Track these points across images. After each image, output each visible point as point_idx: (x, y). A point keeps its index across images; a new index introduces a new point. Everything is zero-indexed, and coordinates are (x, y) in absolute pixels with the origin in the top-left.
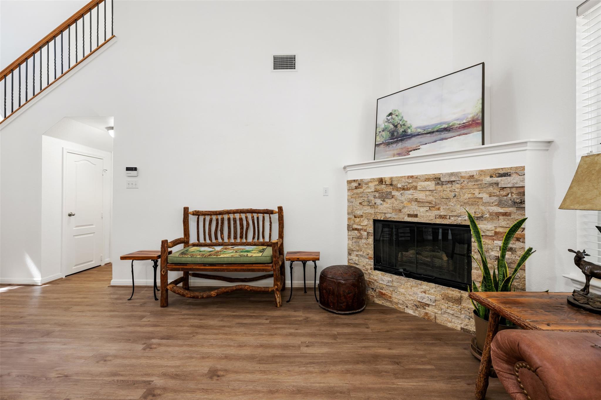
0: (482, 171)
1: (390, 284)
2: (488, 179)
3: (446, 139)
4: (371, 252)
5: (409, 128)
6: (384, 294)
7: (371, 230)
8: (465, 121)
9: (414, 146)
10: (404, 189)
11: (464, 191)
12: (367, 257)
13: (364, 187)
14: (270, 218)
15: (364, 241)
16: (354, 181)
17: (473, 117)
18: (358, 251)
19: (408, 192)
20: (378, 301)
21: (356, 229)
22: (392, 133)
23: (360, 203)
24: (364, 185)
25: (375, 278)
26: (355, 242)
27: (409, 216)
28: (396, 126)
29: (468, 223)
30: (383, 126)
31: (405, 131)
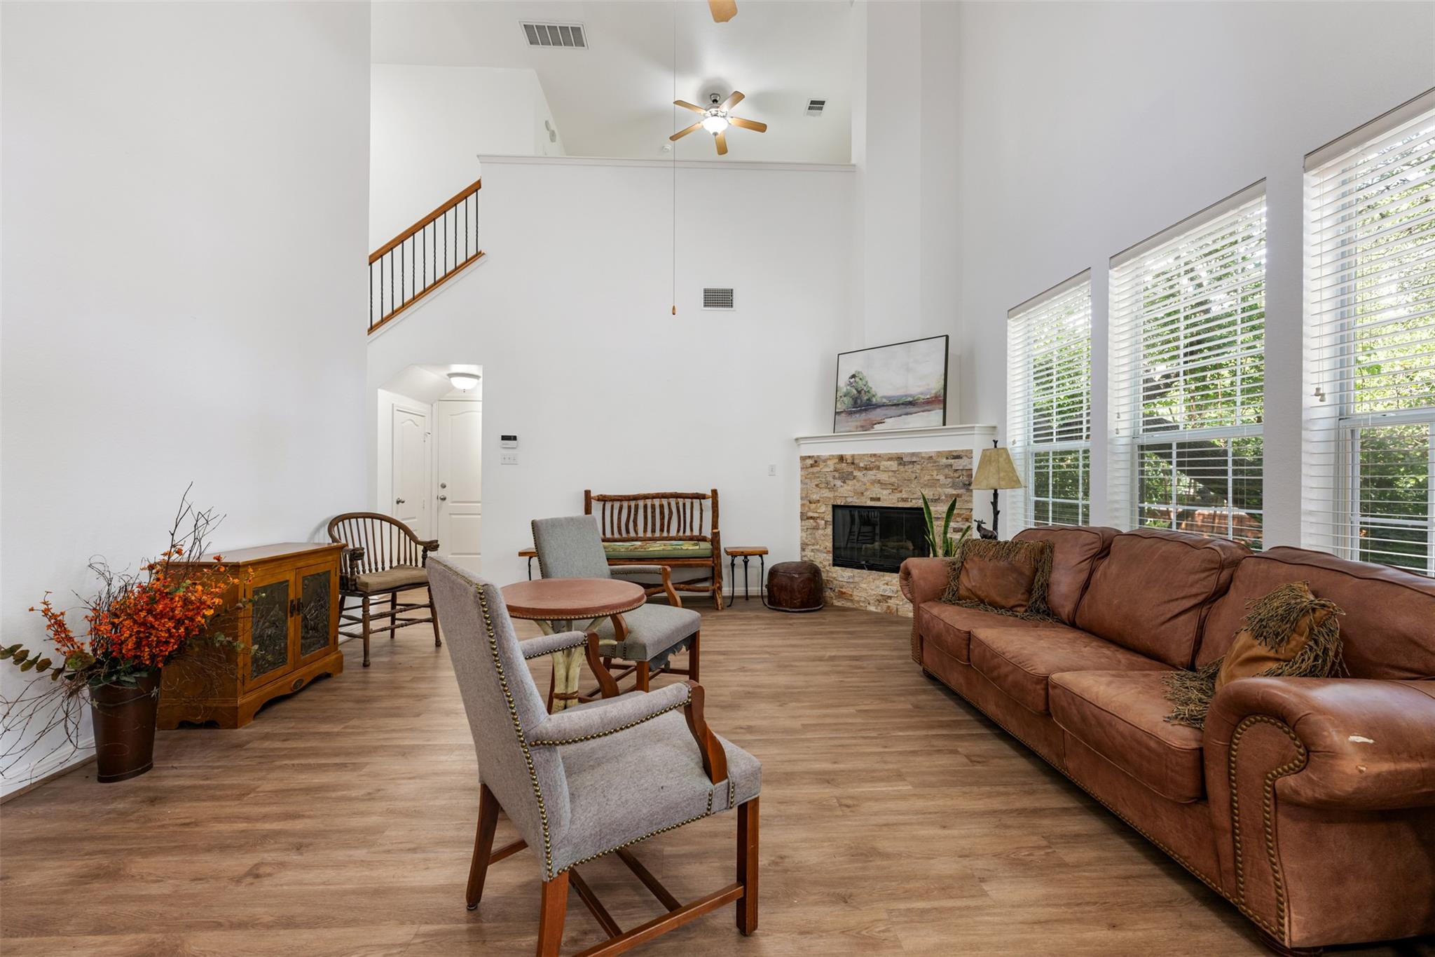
0: (939, 452)
1: (851, 580)
2: (944, 461)
3: (911, 414)
4: (829, 545)
5: (874, 396)
6: (845, 593)
7: (829, 518)
8: (928, 397)
9: (879, 419)
10: (866, 469)
11: (924, 472)
12: (825, 551)
13: (822, 466)
14: (701, 504)
15: (820, 532)
16: (809, 457)
17: (936, 394)
18: (813, 545)
19: (871, 472)
20: (837, 603)
21: (811, 518)
22: (855, 400)
23: (817, 485)
24: (821, 463)
25: (834, 575)
26: (811, 534)
27: (872, 499)
28: (859, 392)
29: (923, 506)
30: (845, 390)
31: (869, 400)
